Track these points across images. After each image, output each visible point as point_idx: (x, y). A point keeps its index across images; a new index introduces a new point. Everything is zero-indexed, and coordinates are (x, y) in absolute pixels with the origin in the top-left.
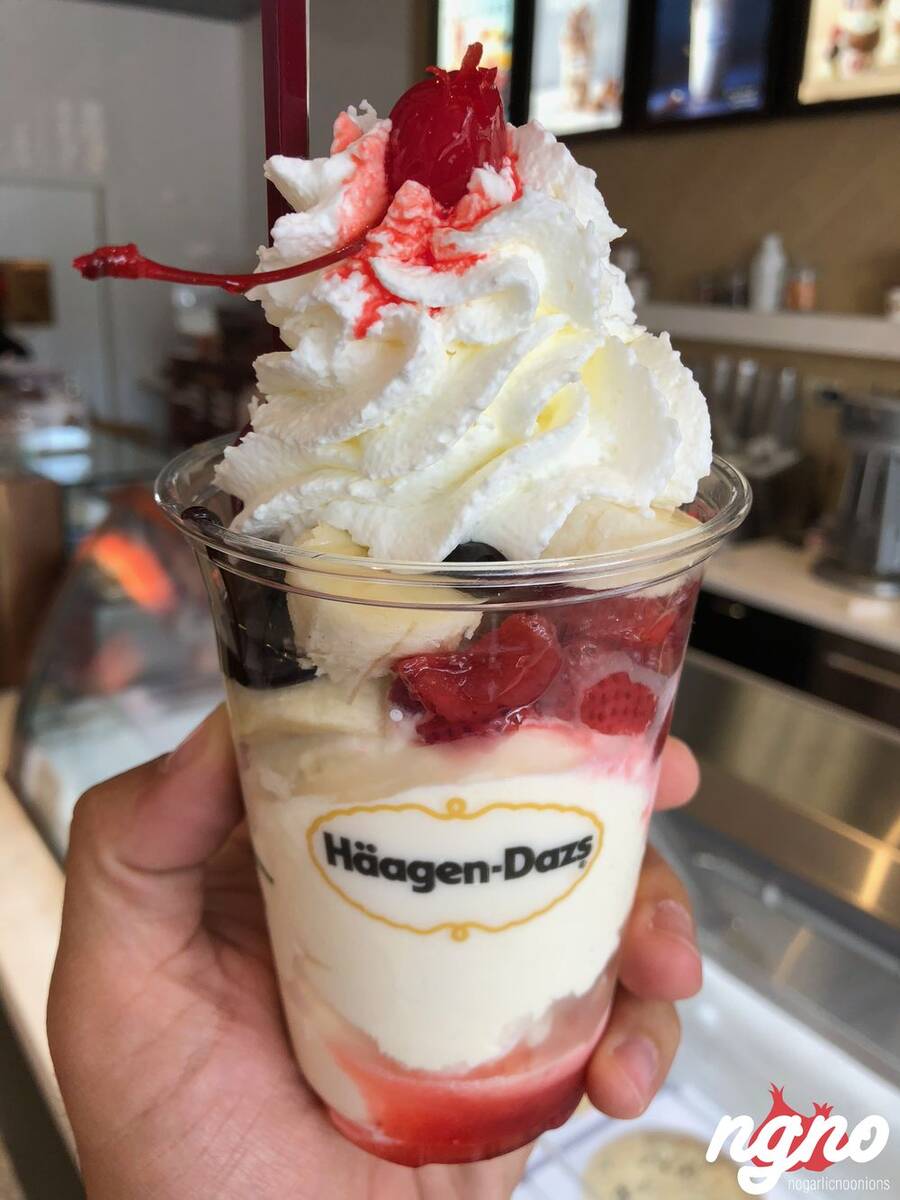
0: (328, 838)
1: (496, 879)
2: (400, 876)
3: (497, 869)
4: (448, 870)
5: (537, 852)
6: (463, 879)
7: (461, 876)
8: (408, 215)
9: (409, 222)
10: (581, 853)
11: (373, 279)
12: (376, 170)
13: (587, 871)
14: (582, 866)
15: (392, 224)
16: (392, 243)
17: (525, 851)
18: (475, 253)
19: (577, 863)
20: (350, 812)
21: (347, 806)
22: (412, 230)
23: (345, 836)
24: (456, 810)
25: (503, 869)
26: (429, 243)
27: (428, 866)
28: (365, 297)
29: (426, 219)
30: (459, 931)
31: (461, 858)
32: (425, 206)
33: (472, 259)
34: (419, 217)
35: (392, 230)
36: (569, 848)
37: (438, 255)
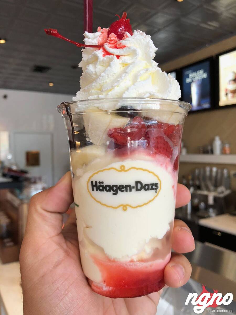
0: (92, 182)
1: (134, 190)
2: (109, 190)
3: (133, 187)
4: (121, 187)
5: (144, 184)
6: (125, 190)
7: (124, 189)
8: (112, 39)
9: (112, 41)
10: (156, 188)
11: (105, 50)
12: (106, 34)
13: (158, 194)
14: (156, 192)
15: (108, 41)
16: (109, 44)
17: (140, 183)
18: (125, 45)
19: (155, 190)
20: (97, 173)
21: (96, 172)
22: (113, 42)
23: (96, 181)
24: (123, 169)
25: (135, 188)
26: (116, 45)
27: (116, 186)
28: (103, 53)
29: (115, 40)
30: (125, 207)
31: (124, 184)
32: (115, 38)
33: (125, 47)
34: (114, 39)
35: (109, 42)
36: (152, 185)
37: (118, 46)
